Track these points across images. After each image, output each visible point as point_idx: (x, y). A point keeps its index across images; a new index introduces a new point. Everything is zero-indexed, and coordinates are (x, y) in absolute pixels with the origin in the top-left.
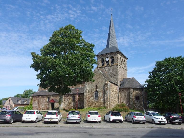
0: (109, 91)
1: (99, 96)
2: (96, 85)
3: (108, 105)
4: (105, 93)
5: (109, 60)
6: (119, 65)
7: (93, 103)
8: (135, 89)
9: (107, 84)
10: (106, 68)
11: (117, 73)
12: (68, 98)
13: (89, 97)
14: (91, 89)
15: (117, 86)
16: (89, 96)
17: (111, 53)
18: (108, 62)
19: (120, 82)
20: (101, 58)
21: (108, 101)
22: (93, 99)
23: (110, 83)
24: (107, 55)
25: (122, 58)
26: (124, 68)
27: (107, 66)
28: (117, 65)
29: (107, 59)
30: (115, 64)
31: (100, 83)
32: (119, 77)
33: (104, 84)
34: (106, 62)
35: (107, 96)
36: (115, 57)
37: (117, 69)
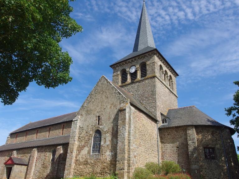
0: (130, 127)
1: (102, 143)
2: (99, 117)
3: (126, 170)
4: (117, 133)
5: (136, 71)
6: (159, 78)
7: (86, 163)
8: (199, 128)
9: (125, 110)
10: (130, 87)
11: (153, 93)
12: (45, 155)
13: (80, 149)
14: (85, 128)
15: (154, 123)
16: (79, 146)
17: (141, 56)
18: (134, 75)
19: (162, 114)
20: (121, 68)
21: (126, 156)
22: (89, 152)
23: (132, 108)
24: (132, 61)
25: (165, 68)
26: (171, 90)
27: (132, 83)
28: (154, 77)
29: (133, 70)
30: (148, 76)
31: (108, 110)
32: (158, 103)
33: (116, 111)
34: (131, 77)
35: (123, 142)
36: (148, 63)
37: (155, 86)
